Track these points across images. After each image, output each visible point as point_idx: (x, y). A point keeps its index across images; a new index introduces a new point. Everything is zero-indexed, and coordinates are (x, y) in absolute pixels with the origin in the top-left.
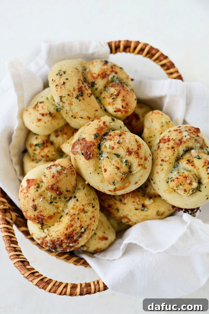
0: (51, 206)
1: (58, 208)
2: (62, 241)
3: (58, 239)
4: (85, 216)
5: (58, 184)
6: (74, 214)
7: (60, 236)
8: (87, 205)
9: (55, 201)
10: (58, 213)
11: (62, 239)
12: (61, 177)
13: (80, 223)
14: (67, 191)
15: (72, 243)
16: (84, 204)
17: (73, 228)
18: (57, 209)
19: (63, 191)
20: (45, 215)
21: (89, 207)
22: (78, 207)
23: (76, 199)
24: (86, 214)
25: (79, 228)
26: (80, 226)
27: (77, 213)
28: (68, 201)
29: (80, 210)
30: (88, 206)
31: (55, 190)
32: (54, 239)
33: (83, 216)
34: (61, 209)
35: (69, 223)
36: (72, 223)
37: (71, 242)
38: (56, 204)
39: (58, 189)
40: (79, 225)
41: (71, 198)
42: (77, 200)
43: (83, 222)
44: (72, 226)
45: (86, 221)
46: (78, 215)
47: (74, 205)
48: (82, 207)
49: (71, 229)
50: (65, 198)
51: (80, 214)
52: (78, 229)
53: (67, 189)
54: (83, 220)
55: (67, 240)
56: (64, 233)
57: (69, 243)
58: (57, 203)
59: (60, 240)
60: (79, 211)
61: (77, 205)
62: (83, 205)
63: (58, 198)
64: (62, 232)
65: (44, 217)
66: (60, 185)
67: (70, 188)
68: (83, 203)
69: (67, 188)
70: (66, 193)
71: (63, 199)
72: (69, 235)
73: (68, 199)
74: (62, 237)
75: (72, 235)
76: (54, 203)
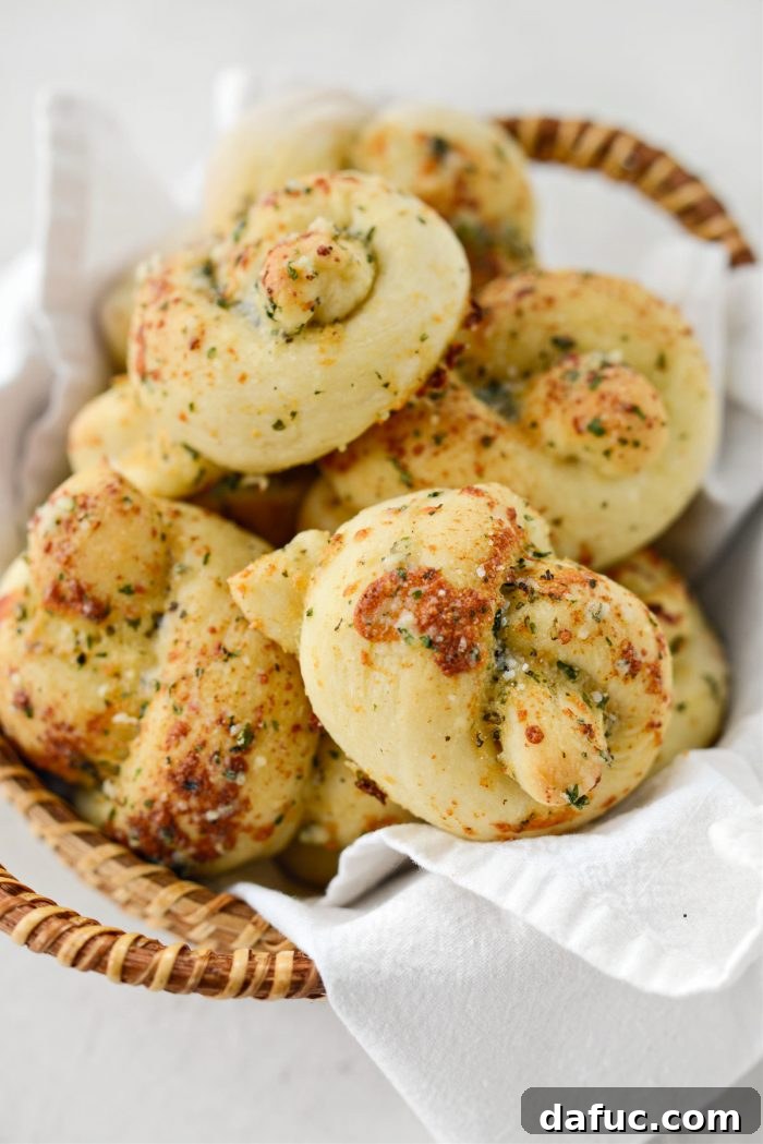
0: (85, 674)
1: (117, 675)
2: (167, 806)
3: (150, 803)
4: (233, 670)
5: (73, 572)
6: (184, 678)
7: (152, 791)
8: (234, 624)
9: (98, 648)
10: (125, 695)
11: (163, 797)
12: (76, 540)
13: (216, 709)
14: (127, 590)
15: (214, 807)
16: (217, 625)
17: (193, 737)
18: (115, 680)
19: (109, 599)
20: (70, 720)
21: (244, 633)
22: (192, 644)
23: (179, 612)
24: (233, 662)
25: (217, 731)
26: (220, 721)
27: (191, 668)
28: (151, 633)
29: (203, 653)
30: (241, 628)
31: (73, 600)
32: (137, 808)
33: (222, 672)
34: (129, 675)
35: (171, 723)
36: (183, 718)
37: (208, 804)
38: (102, 661)
39: (81, 593)
40: (214, 718)
41: (157, 617)
42: (184, 615)
43: (231, 701)
44: (184, 731)
45: (244, 694)
46: (197, 675)
47: (176, 642)
48: (209, 640)
49: (186, 745)
50: (135, 624)
51: (208, 670)
52: (216, 738)
53: (122, 584)
54: (225, 691)
55: (187, 798)
56: (160, 772)
57: (203, 811)
58: (104, 655)
59: (158, 806)
60: (203, 659)
61: (186, 637)
62: (213, 631)
63: (103, 632)
64: (155, 771)
65: (71, 729)
66: (85, 573)
67: (134, 576)
68: (214, 620)
69: (119, 578)
70: (126, 600)
71: (126, 630)
72: (183, 773)
73: (146, 624)
74: (161, 792)
75: (199, 772)
76: (93, 661)
